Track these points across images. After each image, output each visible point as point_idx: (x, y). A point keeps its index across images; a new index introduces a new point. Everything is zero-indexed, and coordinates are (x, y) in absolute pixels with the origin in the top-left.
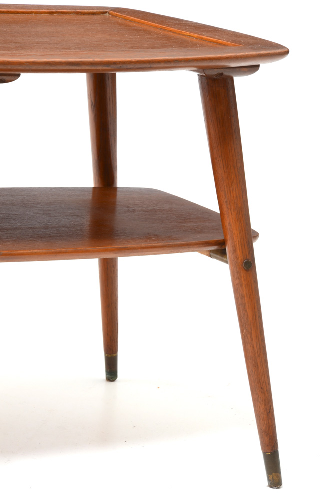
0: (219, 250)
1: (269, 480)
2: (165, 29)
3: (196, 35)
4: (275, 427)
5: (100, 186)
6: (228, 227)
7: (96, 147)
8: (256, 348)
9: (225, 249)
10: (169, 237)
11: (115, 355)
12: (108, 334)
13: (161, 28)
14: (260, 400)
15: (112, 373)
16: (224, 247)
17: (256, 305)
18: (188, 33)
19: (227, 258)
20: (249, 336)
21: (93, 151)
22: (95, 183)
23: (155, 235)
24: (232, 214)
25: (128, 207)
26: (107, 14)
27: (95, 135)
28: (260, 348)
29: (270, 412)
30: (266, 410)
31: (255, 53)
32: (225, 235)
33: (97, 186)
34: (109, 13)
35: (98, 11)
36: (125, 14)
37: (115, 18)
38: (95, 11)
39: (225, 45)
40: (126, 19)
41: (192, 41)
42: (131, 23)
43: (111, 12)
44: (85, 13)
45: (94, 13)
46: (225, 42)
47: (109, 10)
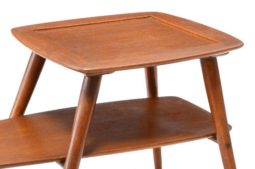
0: (214, 137)
2: (180, 28)
3: (196, 33)
9: (216, 137)
10: (188, 133)
13: (178, 28)
16: (215, 136)
18: (192, 32)
19: (217, 141)
21: (146, 81)
22: (148, 95)
23: (181, 132)
24: (219, 122)
25: (166, 112)
26: (151, 17)
27: (147, 74)
32: (216, 130)
34: (152, 17)
35: (146, 16)
36: (159, 18)
37: (155, 20)
38: (145, 16)
39: (211, 40)
40: (160, 21)
41: (194, 37)
42: (163, 24)
43: (153, 16)
44: (140, 18)
45: (144, 18)
46: (211, 39)
47: (151, 15)
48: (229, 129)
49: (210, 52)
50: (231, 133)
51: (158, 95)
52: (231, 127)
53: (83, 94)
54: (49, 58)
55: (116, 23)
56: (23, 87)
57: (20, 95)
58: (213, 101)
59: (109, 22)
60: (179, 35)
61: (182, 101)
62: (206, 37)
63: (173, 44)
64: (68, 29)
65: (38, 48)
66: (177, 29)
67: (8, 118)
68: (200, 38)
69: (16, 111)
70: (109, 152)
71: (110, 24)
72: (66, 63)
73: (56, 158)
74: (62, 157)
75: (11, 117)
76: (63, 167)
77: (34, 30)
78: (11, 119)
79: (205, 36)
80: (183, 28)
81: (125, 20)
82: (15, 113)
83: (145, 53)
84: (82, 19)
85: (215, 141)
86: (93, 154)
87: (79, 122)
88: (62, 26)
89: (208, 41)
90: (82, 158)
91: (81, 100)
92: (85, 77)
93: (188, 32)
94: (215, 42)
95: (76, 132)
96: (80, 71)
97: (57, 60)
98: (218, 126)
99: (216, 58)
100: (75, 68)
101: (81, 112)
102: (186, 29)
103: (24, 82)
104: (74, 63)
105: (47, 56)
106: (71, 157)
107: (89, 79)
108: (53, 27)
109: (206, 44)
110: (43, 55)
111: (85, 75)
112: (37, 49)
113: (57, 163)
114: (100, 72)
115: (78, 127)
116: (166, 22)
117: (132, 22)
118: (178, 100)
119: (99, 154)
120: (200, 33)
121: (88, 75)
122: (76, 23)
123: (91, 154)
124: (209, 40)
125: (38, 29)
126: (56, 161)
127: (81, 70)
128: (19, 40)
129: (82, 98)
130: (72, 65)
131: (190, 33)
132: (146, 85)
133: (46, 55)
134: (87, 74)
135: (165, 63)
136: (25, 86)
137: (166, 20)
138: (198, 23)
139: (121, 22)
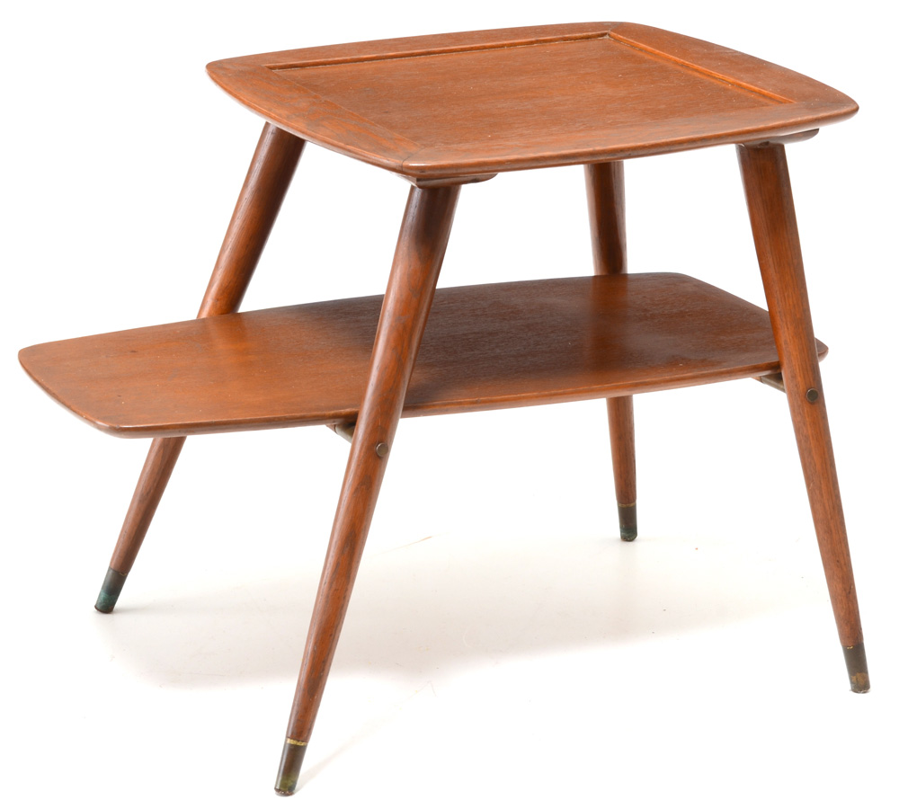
0: (774, 374)
1: (852, 682)
2: (687, 67)
3: (732, 80)
4: (858, 612)
5: (604, 274)
6: (784, 346)
7: (595, 221)
8: (827, 507)
9: (780, 373)
10: (703, 361)
11: (632, 505)
12: (621, 477)
13: (683, 65)
14: (835, 577)
15: (629, 529)
16: (778, 371)
17: (826, 449)
18: (721, 76)
19: (783, 384)
20: (817, 492)
21: (591, 225)
22: (596, 269)
23: (683, 359)
25: (646, 310)
26: (607, 37)
27: (594, 204)
28: (834, 508)
29: (849, 593)
30: (845, 590)
31: (810, 117)
32: (780, 356)
33: (599, 274)
34: (609, 35)
35: (594, 33)
36: (632, 38)
37: (618, 45)
38: (590, 34)
39: (771, 98)
40: (633, 46)
41: (725, 90)
42: (641, 54)
43: (613, 33)
44: (576, 39)
45: (588, 38)
46: (771, 93)
47: (609, 31)
48: (817, 353)
49: (761, 126)
50: (824, 366)
51: (626, 268)
52: (823, 350)
53: (406, 238)
54: (314, 138)
55: (506, 51)
56: (235, 230)
57: (227, 253)
58: (772, 271)
59: (485, 48)
60: (683, 84)
61: (695, 286)
62: (756, 88)
63: (663, 107)
64: (366, 65)
65: (284, 112)
66: (679, 68)
67: (193, 317)
68: (740, 91)
69: (217, 299)
70: (476, 402)
71: (487, 53)
72: (360, 148)
73: (332, 412)
74: (348, 410)
75: (204, 315)
76: (349, 437)
77: (271, 68)
78: (204, 319)
79: (756, 86)
80: (696, 66)
81: (532, 43)
82: (214, 305)
83: (582, 128)
84: (405, 38)
85: (779, 385)
86: (434, 405)
87: (394, 314)
88: (348, 58)
89: (761, 99)
90: (402, 417)
91: (401, 253)
92: (413, 188)
93: (709, 76)
94: (780, 102)
95: (388, 341)
96: (400, 169)
97: (336, 142)
98: (785, 341)
99: (782, 147)
100: (385, 161)
101: (400, 287)
102: (704, 69)
103: (241, 215)
104: (385, 151)
105: (309, 132)
106: (372, 409)
107: (423, 194)
108: (322, 60)
109: (754, 107)
110: (297, 129)
111: (414, 185)
112: (280, 115)
113: (334, 428)
114: (455, 172)
115: (392, 328)
116: (649, 48)
117: (549, 48)
118: (684, 282)
119: (449, 407)
120: (741, 79)
121: (422, 183)
122: (390, 50)
123: (428, 407)
124: (764, 96)
125: (281, 64)
126: (332, 420)
127: (402, 167)
128: (230, 92)
129: (404, 248)
130: (378, 154)
131: (714, 78)
132: (592, 238)
133: (305, 130)
134: (418, 180)
135: (636, 153)
136: (242, 228)
137: (649, 45)
138: (740, 53)
139: (520, 49)
